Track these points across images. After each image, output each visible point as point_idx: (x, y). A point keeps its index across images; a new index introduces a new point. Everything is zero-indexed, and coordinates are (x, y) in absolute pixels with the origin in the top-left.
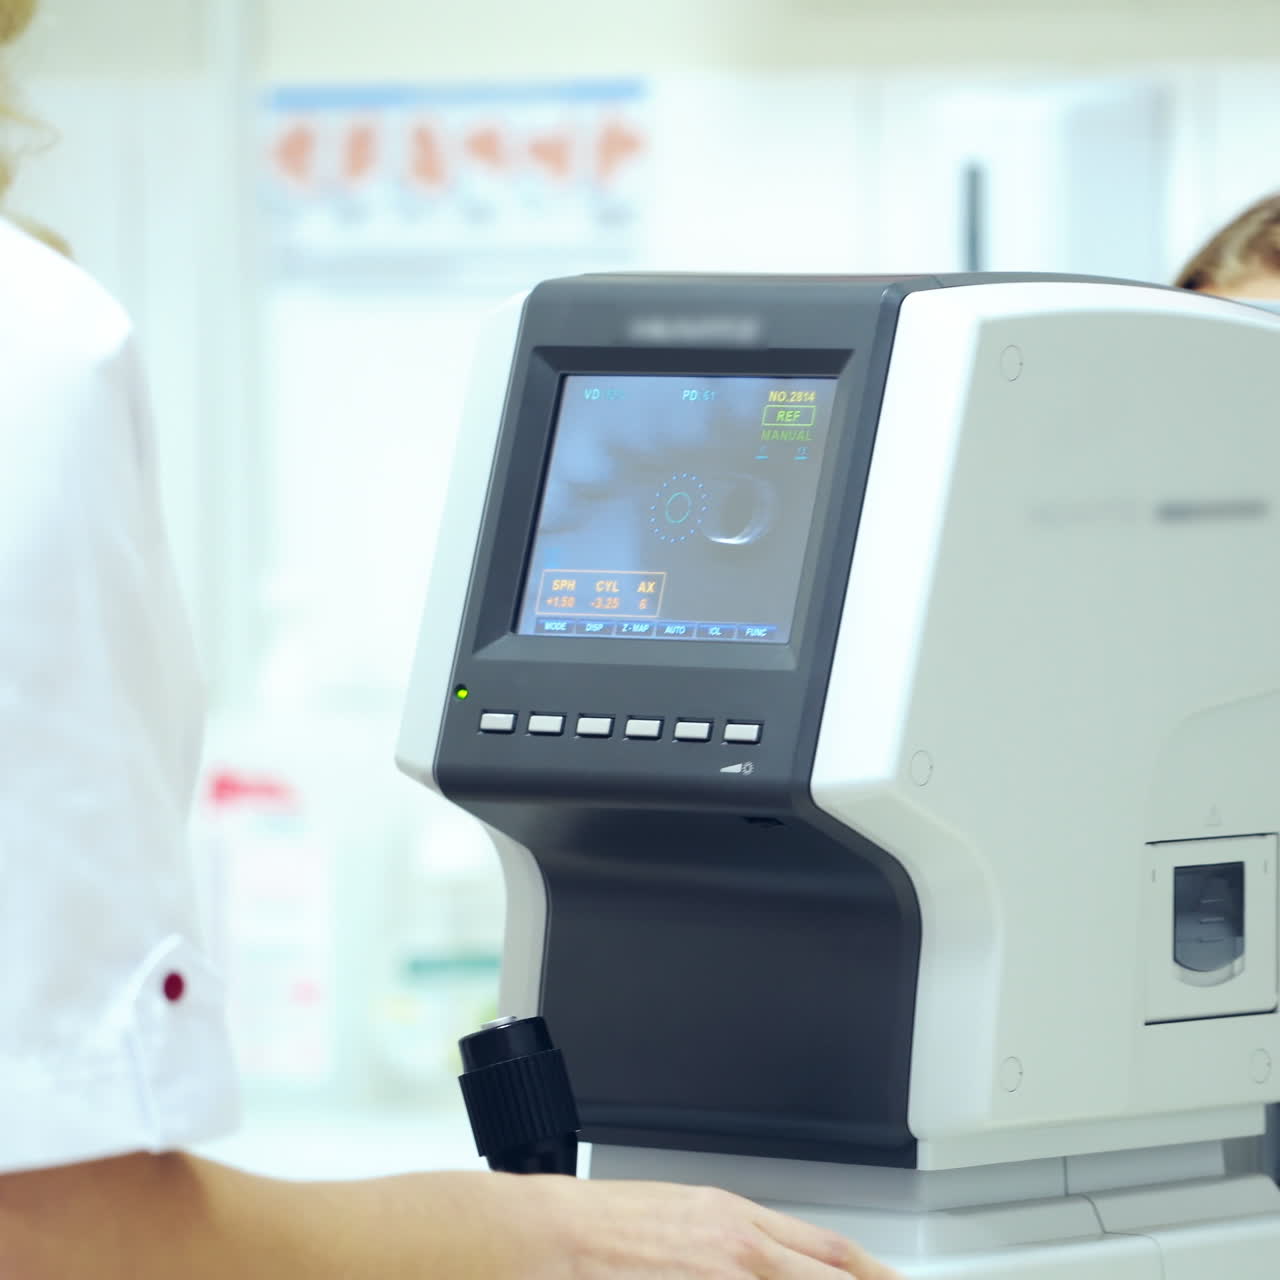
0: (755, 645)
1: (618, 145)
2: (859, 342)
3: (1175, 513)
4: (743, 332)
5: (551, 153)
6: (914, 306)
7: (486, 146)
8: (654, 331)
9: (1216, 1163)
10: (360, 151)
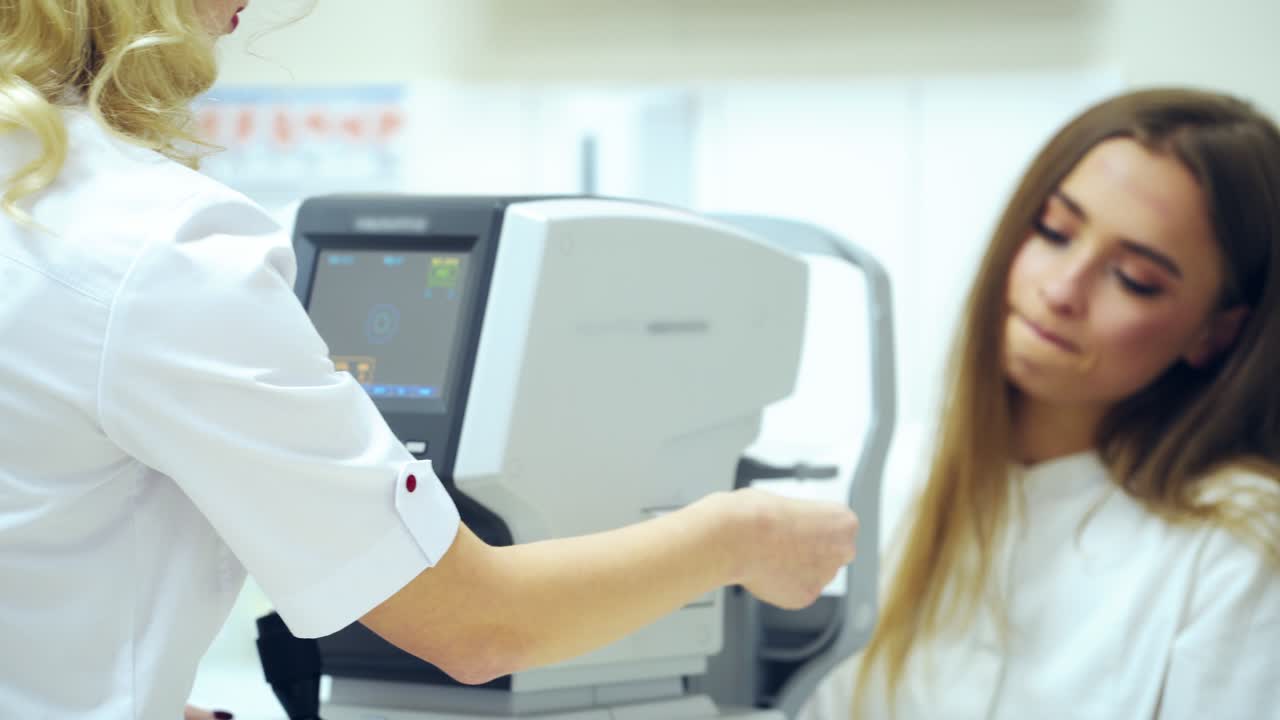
0: (424, 400)
1: (390, 123)
2: (482, 231)
3: (658, 328)
4: (418, 226)
5: (353, 127)
6: (513, 212)
7: (316, 123)
8: (369, 225)
9: (678, 688)
10: (245, 125)
